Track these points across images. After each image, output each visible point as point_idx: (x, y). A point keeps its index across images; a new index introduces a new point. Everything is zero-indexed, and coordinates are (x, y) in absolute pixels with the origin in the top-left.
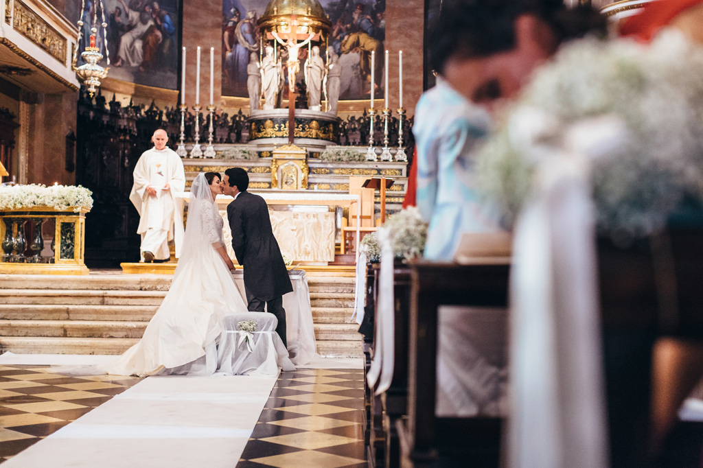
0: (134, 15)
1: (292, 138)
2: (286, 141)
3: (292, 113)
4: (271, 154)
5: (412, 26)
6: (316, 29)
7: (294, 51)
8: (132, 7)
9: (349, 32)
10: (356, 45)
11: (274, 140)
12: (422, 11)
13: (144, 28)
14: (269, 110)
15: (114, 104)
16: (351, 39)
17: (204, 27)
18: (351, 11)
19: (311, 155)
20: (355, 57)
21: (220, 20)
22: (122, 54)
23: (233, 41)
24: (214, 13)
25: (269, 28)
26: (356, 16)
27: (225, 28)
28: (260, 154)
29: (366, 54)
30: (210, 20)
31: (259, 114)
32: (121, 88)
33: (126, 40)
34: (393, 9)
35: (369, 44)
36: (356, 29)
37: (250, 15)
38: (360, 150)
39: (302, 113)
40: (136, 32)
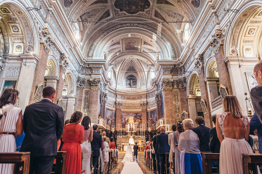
0: (110, 118)
1: (131, 135)
2: (130, 135)
3: (131, 132)
4: (129, 137)
5: (145, 119)
6: (134, 121)
7: (131, 124)
8: (110, 117)
9: (137, 119)
10: (138, 121)
11: (129, 135)
12: (146, 117)
13: (111, 120)
14: (128, 131)
15: (108, 130)
16: (137, 120)
17: (118, 119)
18: (137, 116)
19: (134, 137)
20: (138, 122)
21: (120, 118)
22: (109, 123)
23: (122, 121)
24: (120, 117)
25: (128, 121)
26: (138, 117)
27: (121, 119)
28: (127, 137)
29: (139, 122)
30: (119, 118)
31: (127, 132)
32: (108, 128)
33: (109, 121)
34: (143, 116)
35: (140, 121)
36: (138, 119)
37: (124, 117)
38: (139, 136)
39: (132, 132)
40: (110, 120)
